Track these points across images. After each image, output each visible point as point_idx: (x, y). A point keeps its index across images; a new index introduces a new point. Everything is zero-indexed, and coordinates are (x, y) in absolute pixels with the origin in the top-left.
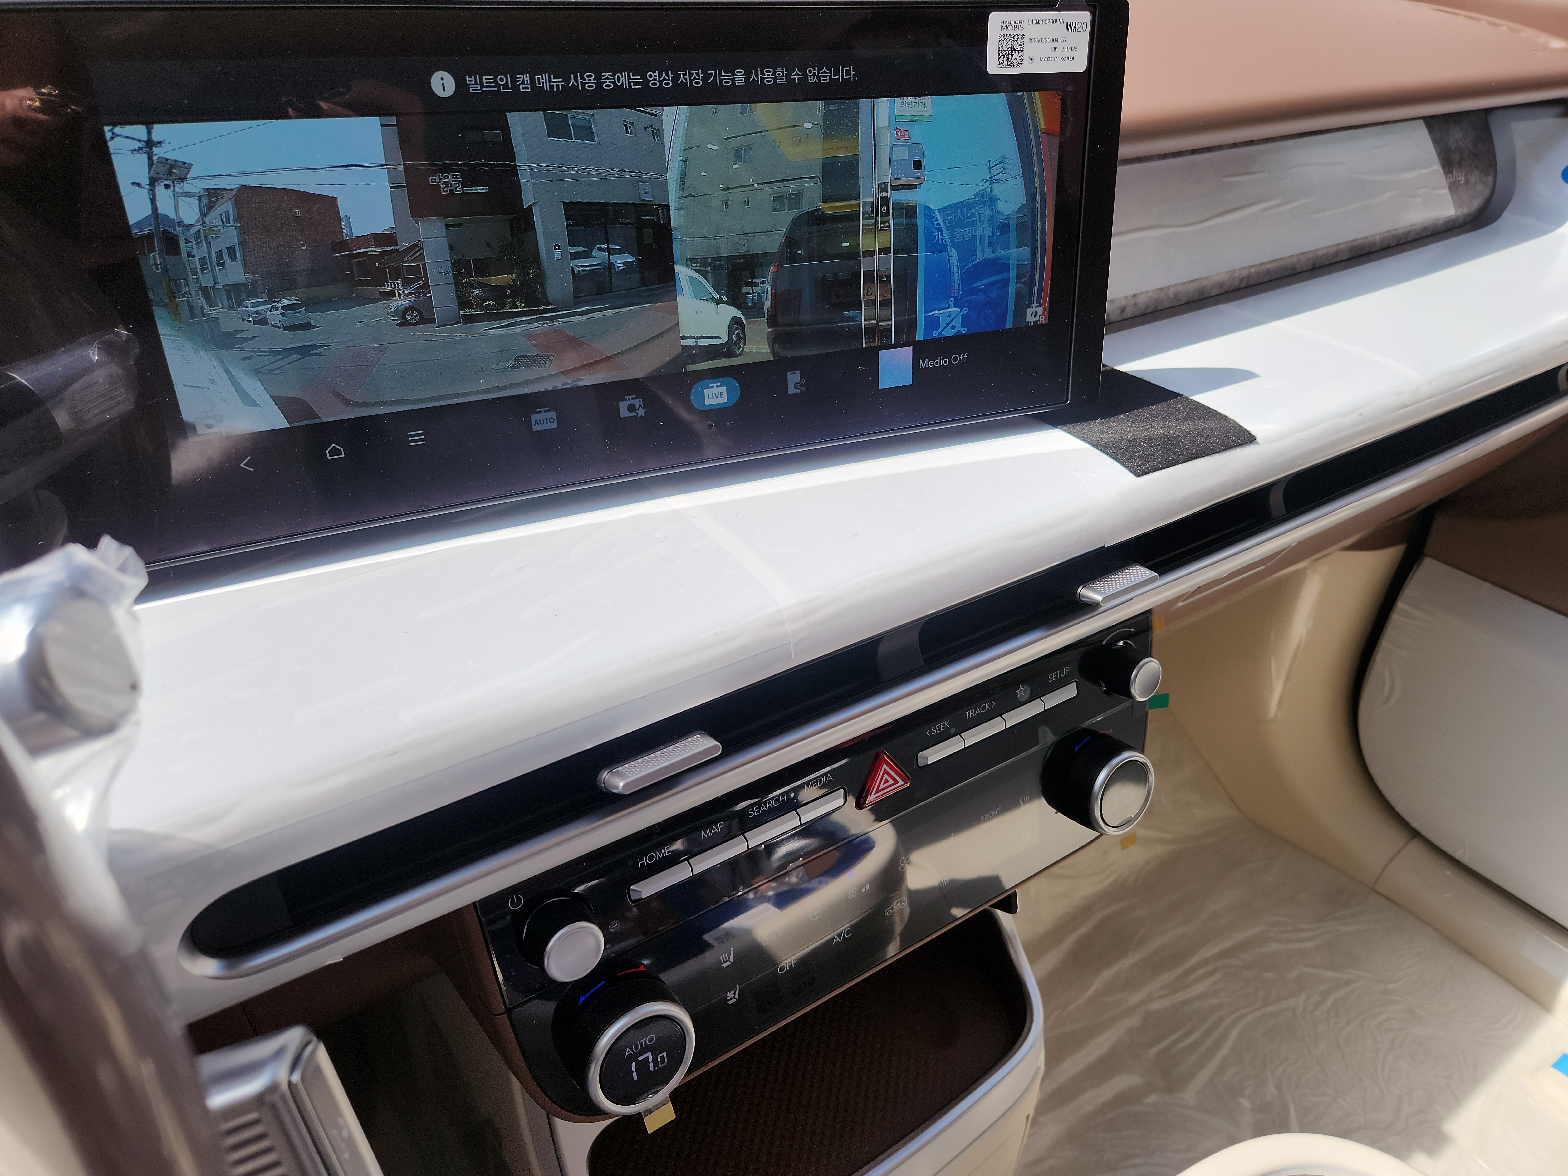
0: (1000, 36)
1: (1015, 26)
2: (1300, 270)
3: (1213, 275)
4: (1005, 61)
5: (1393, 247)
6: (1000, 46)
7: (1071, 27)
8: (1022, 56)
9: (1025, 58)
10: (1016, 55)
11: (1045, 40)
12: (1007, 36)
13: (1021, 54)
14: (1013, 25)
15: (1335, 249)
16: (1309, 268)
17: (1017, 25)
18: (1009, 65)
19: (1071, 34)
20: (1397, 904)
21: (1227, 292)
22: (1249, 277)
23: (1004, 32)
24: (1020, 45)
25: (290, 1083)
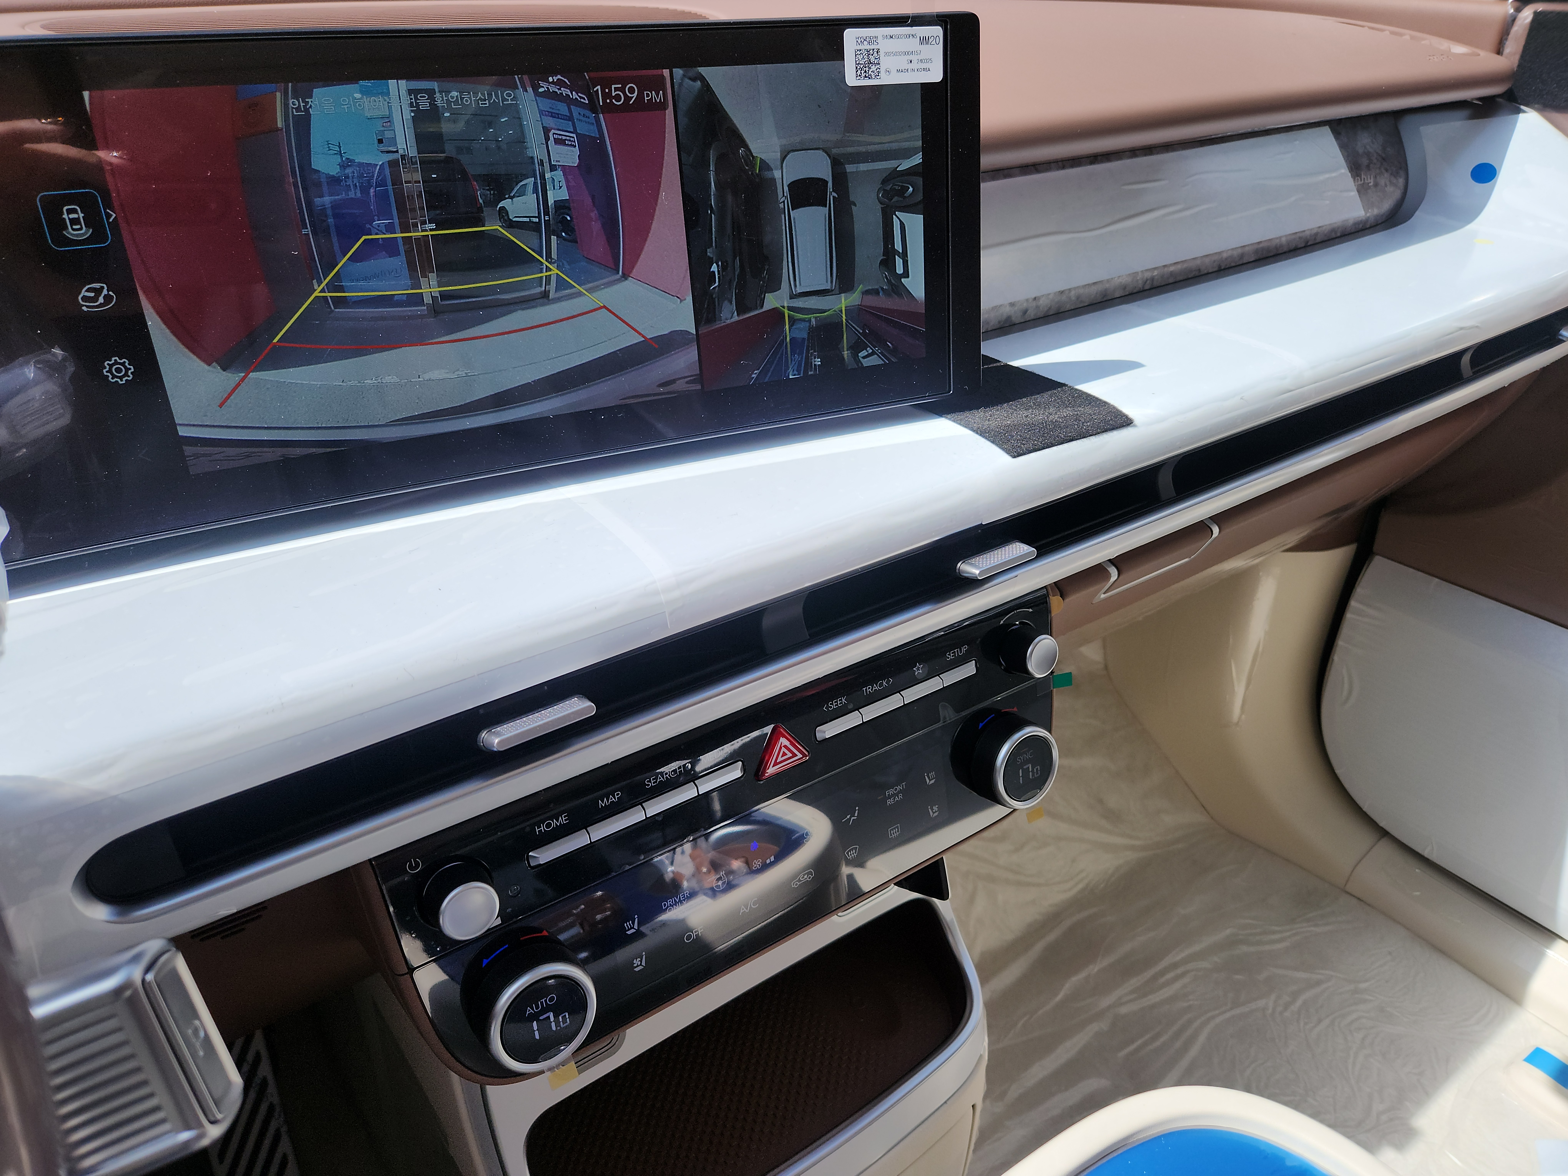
0: (856, 51)
1: (870, 41)
2: (1206, 272)
3: (1115, 278)
4: (863, 73)
5: (1301, 248)
6: (857, 60)
7: (924, 41)
8: (879, 69)
9: (882, 70)
10: (873, 68)
11: (900, 54)
12: (863, 50)
13: (878, 66)
14: (868, 40)
15: (1240, 251)
16: (1215, 270)
17: (872, 40)
18: (867, 77)
19: (924, 47)
20: (1369, 905)
21: (1131, 294)
22: (1152, 279)
23: (859, 47)
24: (876, 59)
25: (143, 981)
